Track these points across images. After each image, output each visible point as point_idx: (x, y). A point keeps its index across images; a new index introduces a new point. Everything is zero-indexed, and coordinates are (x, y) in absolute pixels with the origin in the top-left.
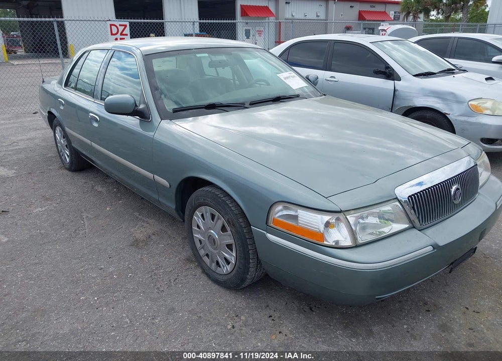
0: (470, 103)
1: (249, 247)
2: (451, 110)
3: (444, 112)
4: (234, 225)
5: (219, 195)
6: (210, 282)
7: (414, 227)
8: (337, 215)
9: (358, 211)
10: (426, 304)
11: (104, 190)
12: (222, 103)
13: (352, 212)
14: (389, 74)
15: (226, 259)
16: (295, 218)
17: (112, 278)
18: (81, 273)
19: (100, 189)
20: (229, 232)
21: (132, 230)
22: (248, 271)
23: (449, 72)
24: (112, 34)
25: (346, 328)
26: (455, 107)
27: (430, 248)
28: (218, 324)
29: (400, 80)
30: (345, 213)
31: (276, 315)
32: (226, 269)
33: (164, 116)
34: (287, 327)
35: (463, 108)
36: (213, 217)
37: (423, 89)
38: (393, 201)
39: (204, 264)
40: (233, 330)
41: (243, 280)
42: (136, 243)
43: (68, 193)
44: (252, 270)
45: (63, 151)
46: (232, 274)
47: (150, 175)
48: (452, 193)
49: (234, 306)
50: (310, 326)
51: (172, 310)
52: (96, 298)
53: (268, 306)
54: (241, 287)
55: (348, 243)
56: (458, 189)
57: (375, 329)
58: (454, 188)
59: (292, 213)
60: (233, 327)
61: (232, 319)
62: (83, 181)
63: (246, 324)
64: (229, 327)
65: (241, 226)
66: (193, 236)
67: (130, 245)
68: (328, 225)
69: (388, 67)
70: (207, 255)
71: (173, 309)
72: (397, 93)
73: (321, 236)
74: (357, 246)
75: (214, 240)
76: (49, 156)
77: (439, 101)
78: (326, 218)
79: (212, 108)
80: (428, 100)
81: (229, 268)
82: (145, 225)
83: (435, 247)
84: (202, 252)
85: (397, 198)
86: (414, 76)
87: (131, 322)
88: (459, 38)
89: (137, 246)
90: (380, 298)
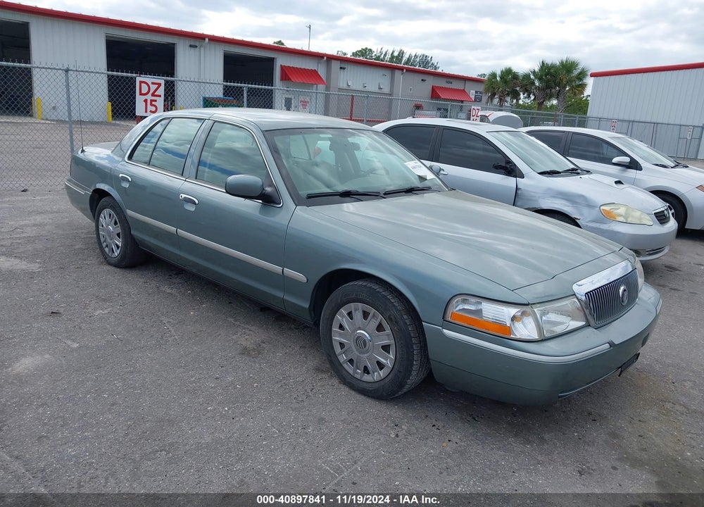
0: (602, 208)
1: (414, 346)
2: (581, 215)
3: (573, 216)
4: (397, 322)
5: (378, 290)
6: (353, 393)
7: (589, 326)
8: (525, 308)
9: (542, 304)
10: (590, 414)
11: (174, 291)
12: (358, 190)
13: (538, 305)
14: (509, 169)
15: (379, 363)
16: (479, 312)
17: (235, 388)
18: (194, 382)
19: (169, 291)
20: (388, 331)
21: (234, 337)
22: (410, 375)
23: (574, 171)
24: (141, 94)
25: (516, 435)
26: (586, 211)
27: (607, 346)
28: (380, 433)
29: (522, 176)
30: (533, 306)
31: (440, 424)
32: (378, 375)
33: (299, 201)
34: (455, 437)
35: (595, 212)
36: (366, 315)
37: (549, 189)
38: (571, 297)
39: (344, 372)
40: (398, 439)
41: (401, 386)
42: (245, 352)
43: (129, 294)
44: (414, 373)
45: (109, 240)
46: (387, 380)
47: (278, 269)
48: (621, 294)
49: (390, 416)
50: (479, 434)
51: (321, 420)
52: (226, 409)
53: (427, 416)
54: (397, 395)
55: (535, 336)
56: (625, 290)
57: (547, 436)
58: (622, 288)
59: (472, 308)
60: (397, 436)
61: (392, 429)
62: (142, 280)
63: (409, 433)
64: (393, 436)
65: (406, 323)
66: (331, 339)
67: (240, 354)
68: (514, 319)
69: (509, 161)
70: (351, 361)
71: (323, 419)
72: (519, 192)
73: (509, 330)
74: (543, 340)
75: (364, 342)
76: (77, 247)
77: (568, 204)
78: (513, 311)
79: (347, 195)
80: (556, 202)
81: (382, 373)
82: (247, 332)
83: (611, 344)
84: (343, 358)
85: (574, 294)
86: (540, 173)
87: (279, 431)
88: (574, 133)
89: (249, 355)
90: (563, 396)
